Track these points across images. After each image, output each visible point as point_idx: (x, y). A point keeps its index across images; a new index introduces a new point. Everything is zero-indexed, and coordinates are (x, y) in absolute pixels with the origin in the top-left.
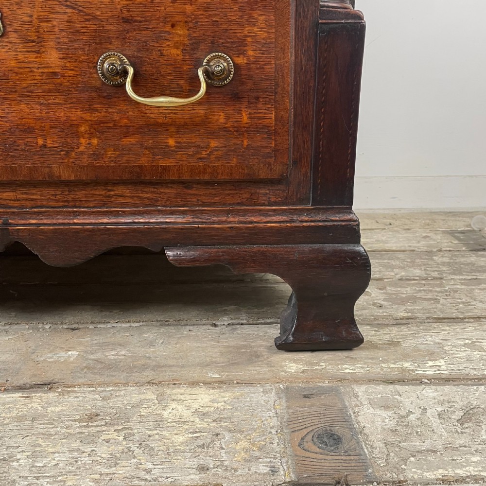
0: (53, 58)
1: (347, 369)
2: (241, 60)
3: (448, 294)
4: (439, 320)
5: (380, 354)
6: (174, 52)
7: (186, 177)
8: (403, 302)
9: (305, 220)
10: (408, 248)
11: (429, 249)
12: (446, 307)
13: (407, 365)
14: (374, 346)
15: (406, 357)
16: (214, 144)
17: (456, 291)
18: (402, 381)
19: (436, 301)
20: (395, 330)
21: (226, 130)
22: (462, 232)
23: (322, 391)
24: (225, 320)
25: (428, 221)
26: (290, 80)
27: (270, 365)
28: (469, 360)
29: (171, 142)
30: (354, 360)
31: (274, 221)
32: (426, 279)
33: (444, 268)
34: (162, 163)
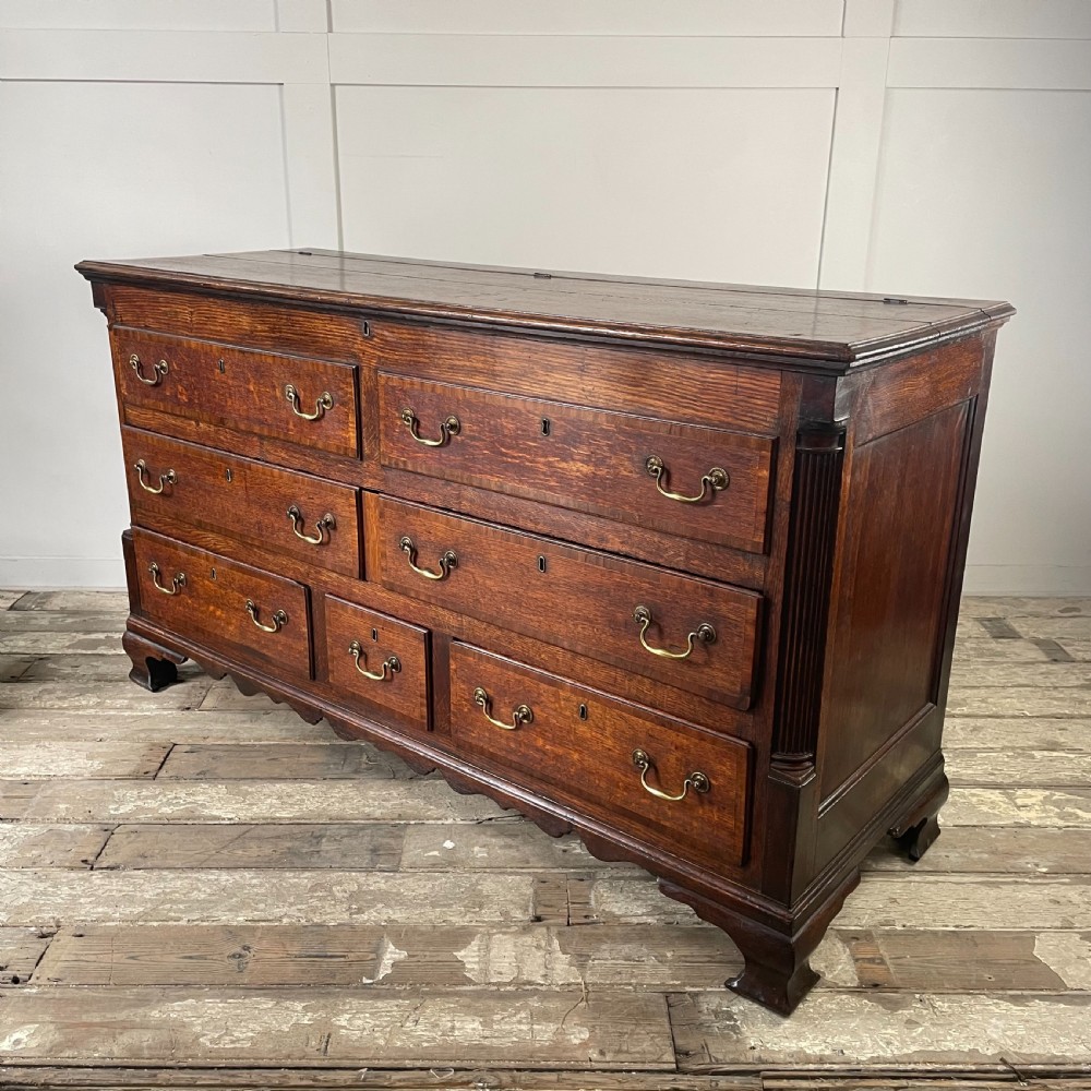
3: (972, 671)
17: (978, 669)
19: (964, 675)
22: (989, 620)
28: (979, 707)
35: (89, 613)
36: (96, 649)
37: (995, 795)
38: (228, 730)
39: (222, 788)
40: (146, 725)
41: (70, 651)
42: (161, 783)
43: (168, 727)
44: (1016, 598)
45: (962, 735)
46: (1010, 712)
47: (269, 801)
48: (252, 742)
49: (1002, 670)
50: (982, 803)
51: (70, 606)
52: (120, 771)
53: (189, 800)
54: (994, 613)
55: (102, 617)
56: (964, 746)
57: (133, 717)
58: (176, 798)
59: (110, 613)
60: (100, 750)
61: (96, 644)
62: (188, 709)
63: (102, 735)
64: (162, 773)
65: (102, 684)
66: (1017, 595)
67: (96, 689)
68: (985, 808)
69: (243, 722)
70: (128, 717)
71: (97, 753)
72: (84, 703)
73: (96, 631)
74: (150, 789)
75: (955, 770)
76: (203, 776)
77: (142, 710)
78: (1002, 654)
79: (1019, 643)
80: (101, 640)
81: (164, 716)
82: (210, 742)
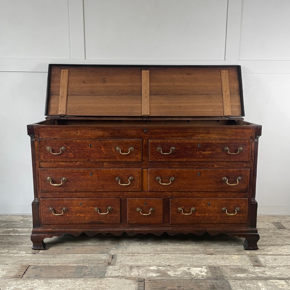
0: (216, 208)
1: (257, 253)
2: (241, 208)
3: (272, 240)
4: (271, 245)
5: (261, 251)
6: (232, 207)
7: (232, 223)
8: (264, 241)
9: (250, 229)
10: (264, 228)
11: (269, 228)
12: (272, 242)
13: (266, 253)
14: (260, 250)
15: (266, 251)
16: (236, 219)
17: (274, 239)
18: (265, 255)
19: (270, 241)
20: (263, 247)
21: (238, 217)
22: (276, 223)
23: (254, 256)
24: (232, 245)
25: (268, 219)
26: (247, 211)
27: (244, 252)
28: (276, 252)
29: (230, 218)
30: (257, 252)
31: (245, 230)
32: (268, 236)
33: (272, 234)
34: (229, 221)
35: (9, 222)
36: (9, 234)
37: (283, 282)
38: (46, 261)
39: (42, 281)
40: (21, 259)
41: (1, 234)
42: (23, 280)
43: (28, 259)
44: (283, 216)
45: (271, 261)
46: (285, 254)
47: (56, 285)
48: (53, 265)
49: (282, 239)
50: (279, 285)
51: (4, 219)
52: (12, 275)
53: (31, 285)
54: (278, 221)
55: (13, 223)
56: (272, 265)
57: (18, 256)
58: (27, 285)
59: (15, 222)
60: (6, 268)
61: (10, 232)
62: (35, 253)
63: (7, 263)
64: (24, 276)
65: (9, 245)
66: (284, 215)
67: (8, 247)
68: (280, 287)
69: (51, 258)
70: (16, 256)
71: (5, 269)
72: (3, 251)
73: (10, 228)
74: (20, 281)
75: (270, 273)
76: (37, 277)
77: (21, 254)
78: (281, 234)
79: (286, 230)
80: (11, 230)
81: (27, 256)
82: (40, 265)
